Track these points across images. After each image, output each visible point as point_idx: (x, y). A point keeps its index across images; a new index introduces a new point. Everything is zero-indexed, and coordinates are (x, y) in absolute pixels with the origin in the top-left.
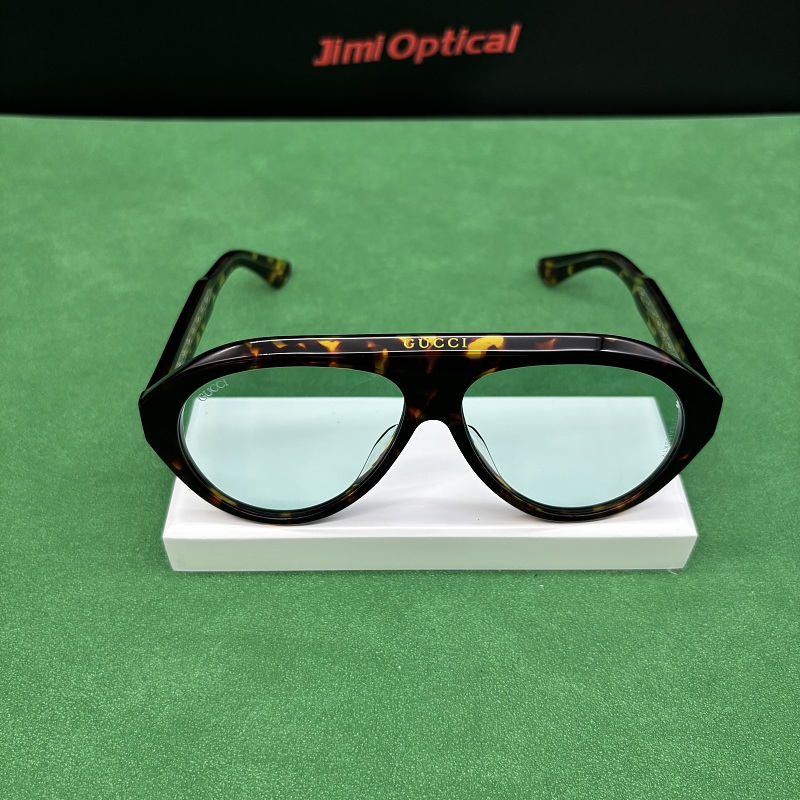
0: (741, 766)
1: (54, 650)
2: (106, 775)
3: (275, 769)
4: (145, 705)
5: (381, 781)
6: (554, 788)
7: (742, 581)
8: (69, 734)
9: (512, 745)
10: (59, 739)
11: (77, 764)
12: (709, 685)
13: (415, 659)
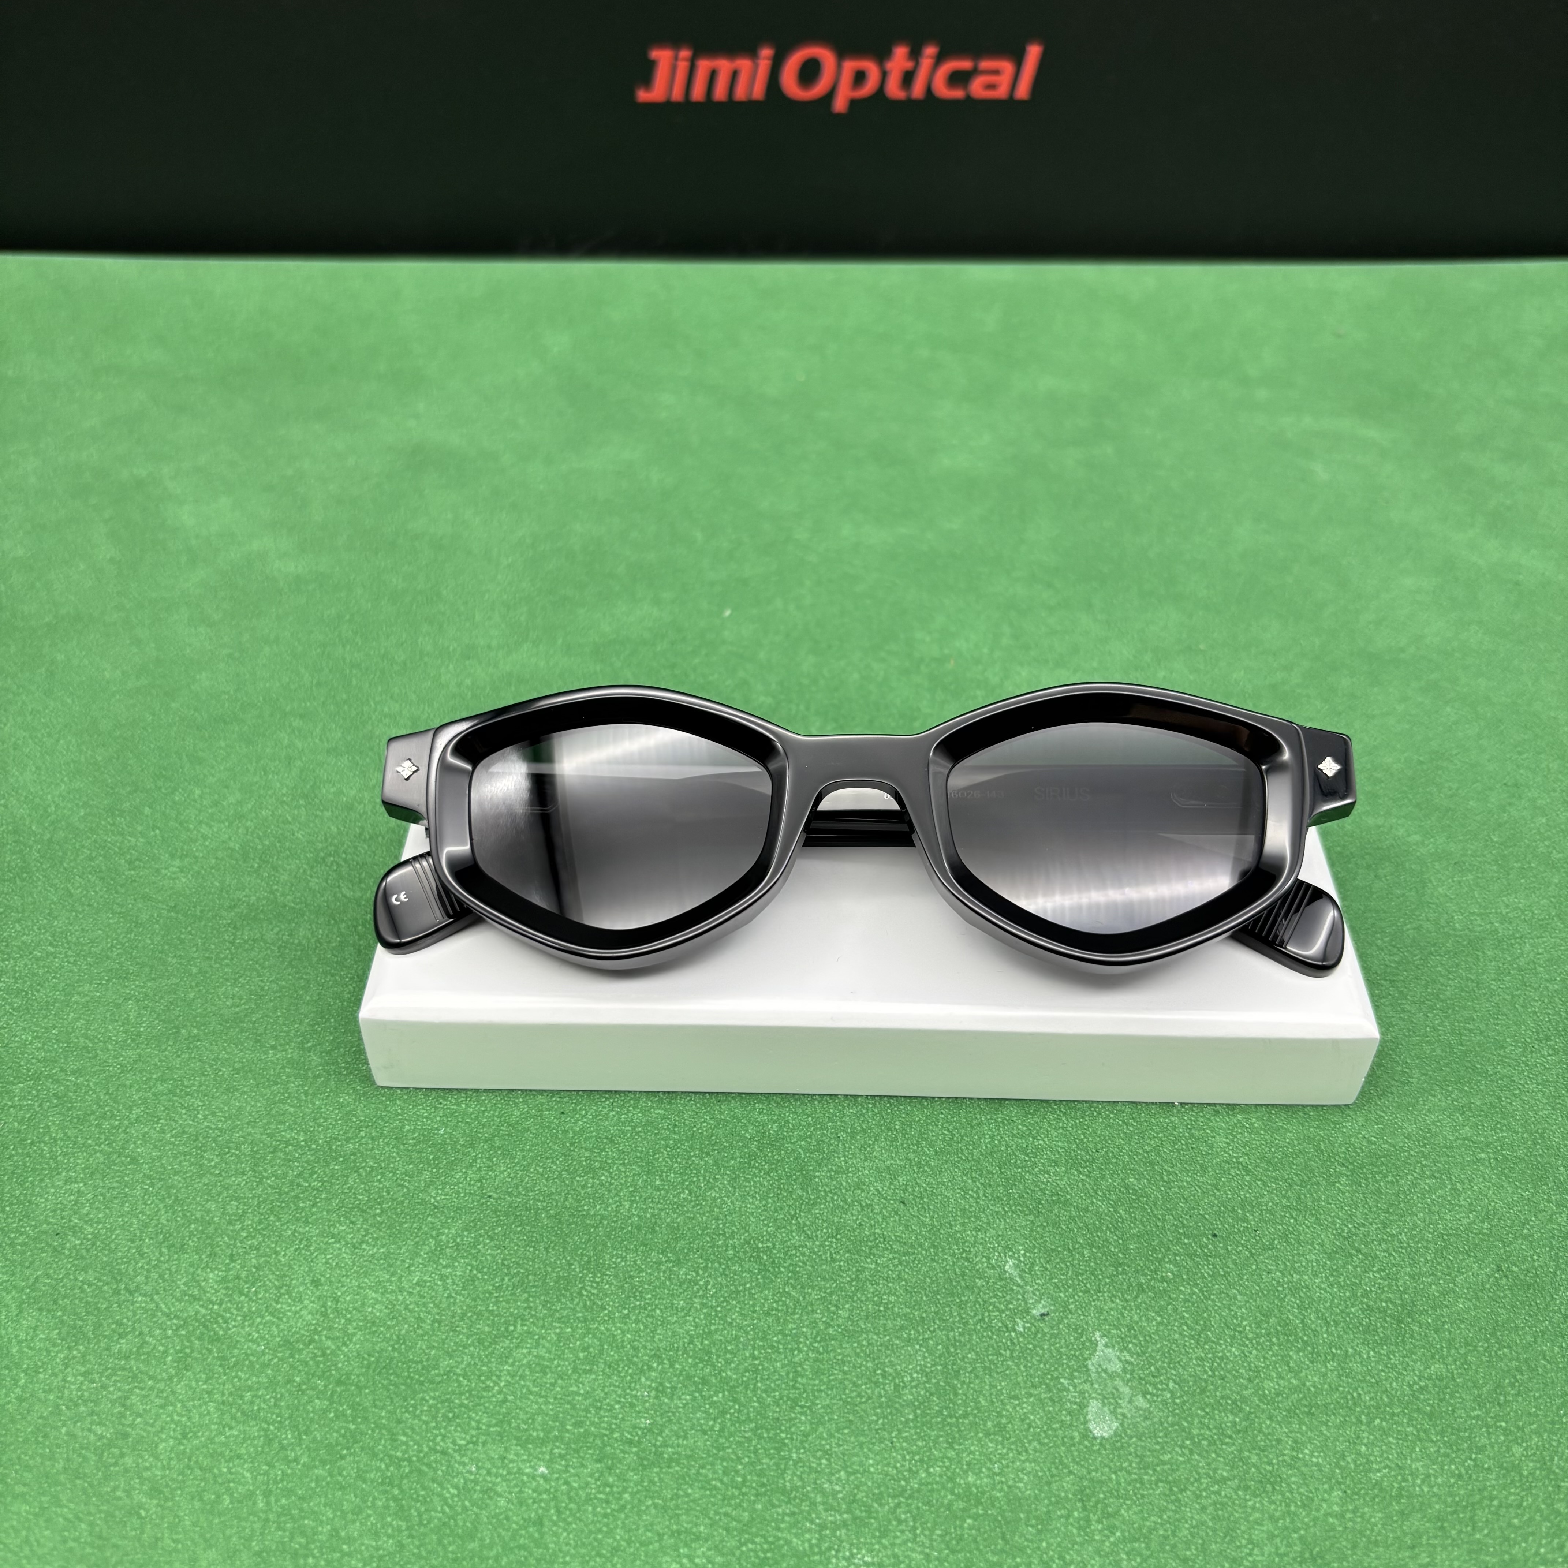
0: (1460, 1476)
1: (146, 1225)
2: (239, 1457)
3: (561, 1456)
4: (315, 1331)
5: (763, 1485)
6: (1095, 1506)
7: (1467, 1131)
8: (170, 1379)
9: (1017, 1422)
10: (152, 1388)
11: (184, 1435)
12: (1399, 1322)
13: (833, 1260)
